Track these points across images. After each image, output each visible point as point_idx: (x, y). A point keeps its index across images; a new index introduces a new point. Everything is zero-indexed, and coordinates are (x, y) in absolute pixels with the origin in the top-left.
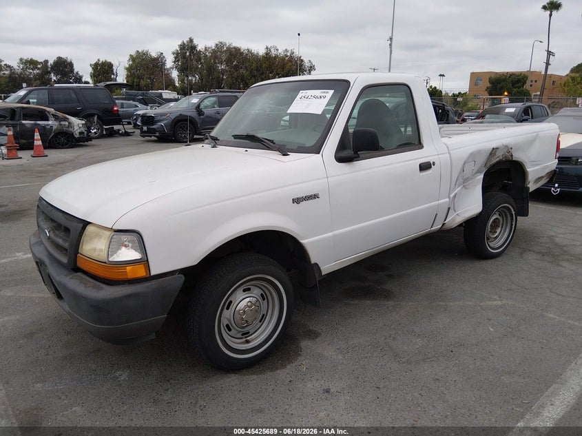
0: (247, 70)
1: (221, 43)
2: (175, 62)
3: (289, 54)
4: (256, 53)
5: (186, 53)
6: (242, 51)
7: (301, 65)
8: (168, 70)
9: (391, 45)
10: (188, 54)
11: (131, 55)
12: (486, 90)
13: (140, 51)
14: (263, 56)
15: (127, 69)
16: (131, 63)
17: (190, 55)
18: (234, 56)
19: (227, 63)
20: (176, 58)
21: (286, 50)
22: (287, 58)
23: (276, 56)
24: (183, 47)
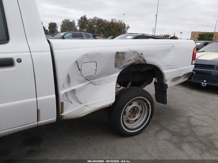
0: (104, 27)
1: (96, 17)
2: (78, 24)
3: (120, 22)
4: (108, 21)
5: (82, 20)
6: (103, 20)
7: (124, 26)
8: (76, 27)
9: (156, 18)
10: (83, 21)
11: (63, 21)
12: (197, 39)
13: (66, 19)
14: (110, 22)
15: (61, 26)
16: (63, 23)
17: (84, 21)
18: (100, 22)
19: (97, 25)
20: (79, 22)
21: (119, 20)
22: (119, 24)
23: (115, 23)
24: (82, 18)
